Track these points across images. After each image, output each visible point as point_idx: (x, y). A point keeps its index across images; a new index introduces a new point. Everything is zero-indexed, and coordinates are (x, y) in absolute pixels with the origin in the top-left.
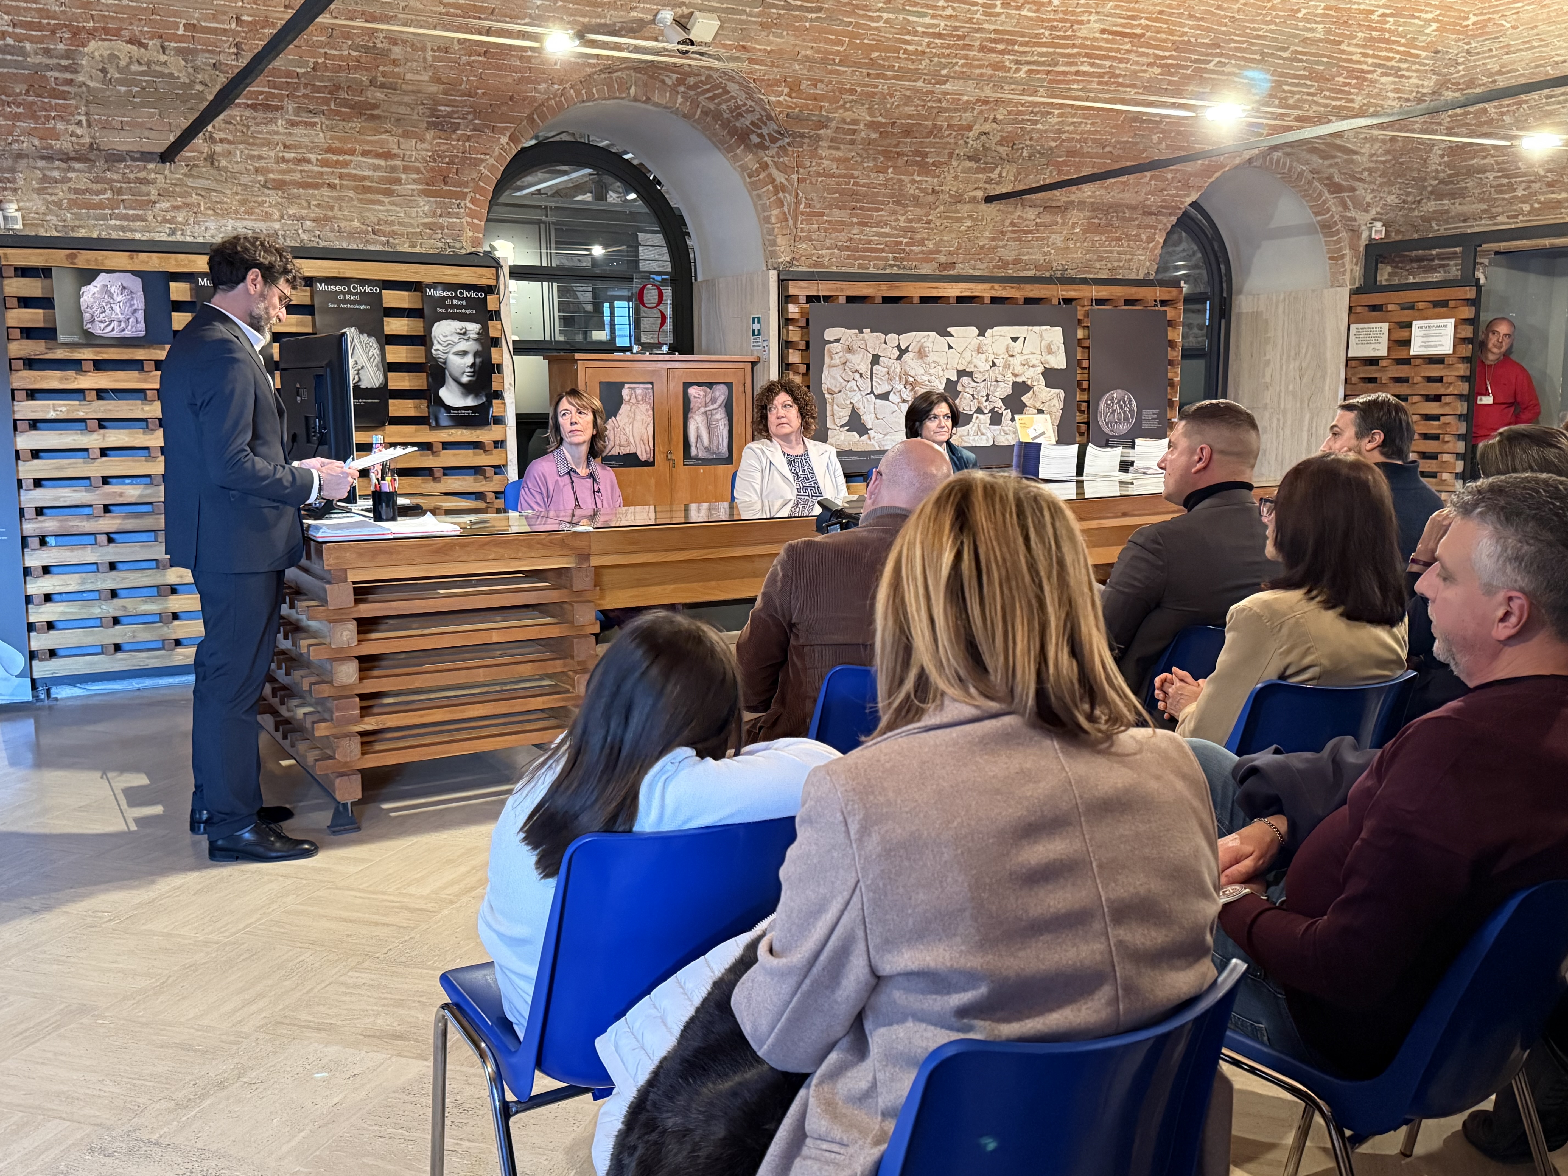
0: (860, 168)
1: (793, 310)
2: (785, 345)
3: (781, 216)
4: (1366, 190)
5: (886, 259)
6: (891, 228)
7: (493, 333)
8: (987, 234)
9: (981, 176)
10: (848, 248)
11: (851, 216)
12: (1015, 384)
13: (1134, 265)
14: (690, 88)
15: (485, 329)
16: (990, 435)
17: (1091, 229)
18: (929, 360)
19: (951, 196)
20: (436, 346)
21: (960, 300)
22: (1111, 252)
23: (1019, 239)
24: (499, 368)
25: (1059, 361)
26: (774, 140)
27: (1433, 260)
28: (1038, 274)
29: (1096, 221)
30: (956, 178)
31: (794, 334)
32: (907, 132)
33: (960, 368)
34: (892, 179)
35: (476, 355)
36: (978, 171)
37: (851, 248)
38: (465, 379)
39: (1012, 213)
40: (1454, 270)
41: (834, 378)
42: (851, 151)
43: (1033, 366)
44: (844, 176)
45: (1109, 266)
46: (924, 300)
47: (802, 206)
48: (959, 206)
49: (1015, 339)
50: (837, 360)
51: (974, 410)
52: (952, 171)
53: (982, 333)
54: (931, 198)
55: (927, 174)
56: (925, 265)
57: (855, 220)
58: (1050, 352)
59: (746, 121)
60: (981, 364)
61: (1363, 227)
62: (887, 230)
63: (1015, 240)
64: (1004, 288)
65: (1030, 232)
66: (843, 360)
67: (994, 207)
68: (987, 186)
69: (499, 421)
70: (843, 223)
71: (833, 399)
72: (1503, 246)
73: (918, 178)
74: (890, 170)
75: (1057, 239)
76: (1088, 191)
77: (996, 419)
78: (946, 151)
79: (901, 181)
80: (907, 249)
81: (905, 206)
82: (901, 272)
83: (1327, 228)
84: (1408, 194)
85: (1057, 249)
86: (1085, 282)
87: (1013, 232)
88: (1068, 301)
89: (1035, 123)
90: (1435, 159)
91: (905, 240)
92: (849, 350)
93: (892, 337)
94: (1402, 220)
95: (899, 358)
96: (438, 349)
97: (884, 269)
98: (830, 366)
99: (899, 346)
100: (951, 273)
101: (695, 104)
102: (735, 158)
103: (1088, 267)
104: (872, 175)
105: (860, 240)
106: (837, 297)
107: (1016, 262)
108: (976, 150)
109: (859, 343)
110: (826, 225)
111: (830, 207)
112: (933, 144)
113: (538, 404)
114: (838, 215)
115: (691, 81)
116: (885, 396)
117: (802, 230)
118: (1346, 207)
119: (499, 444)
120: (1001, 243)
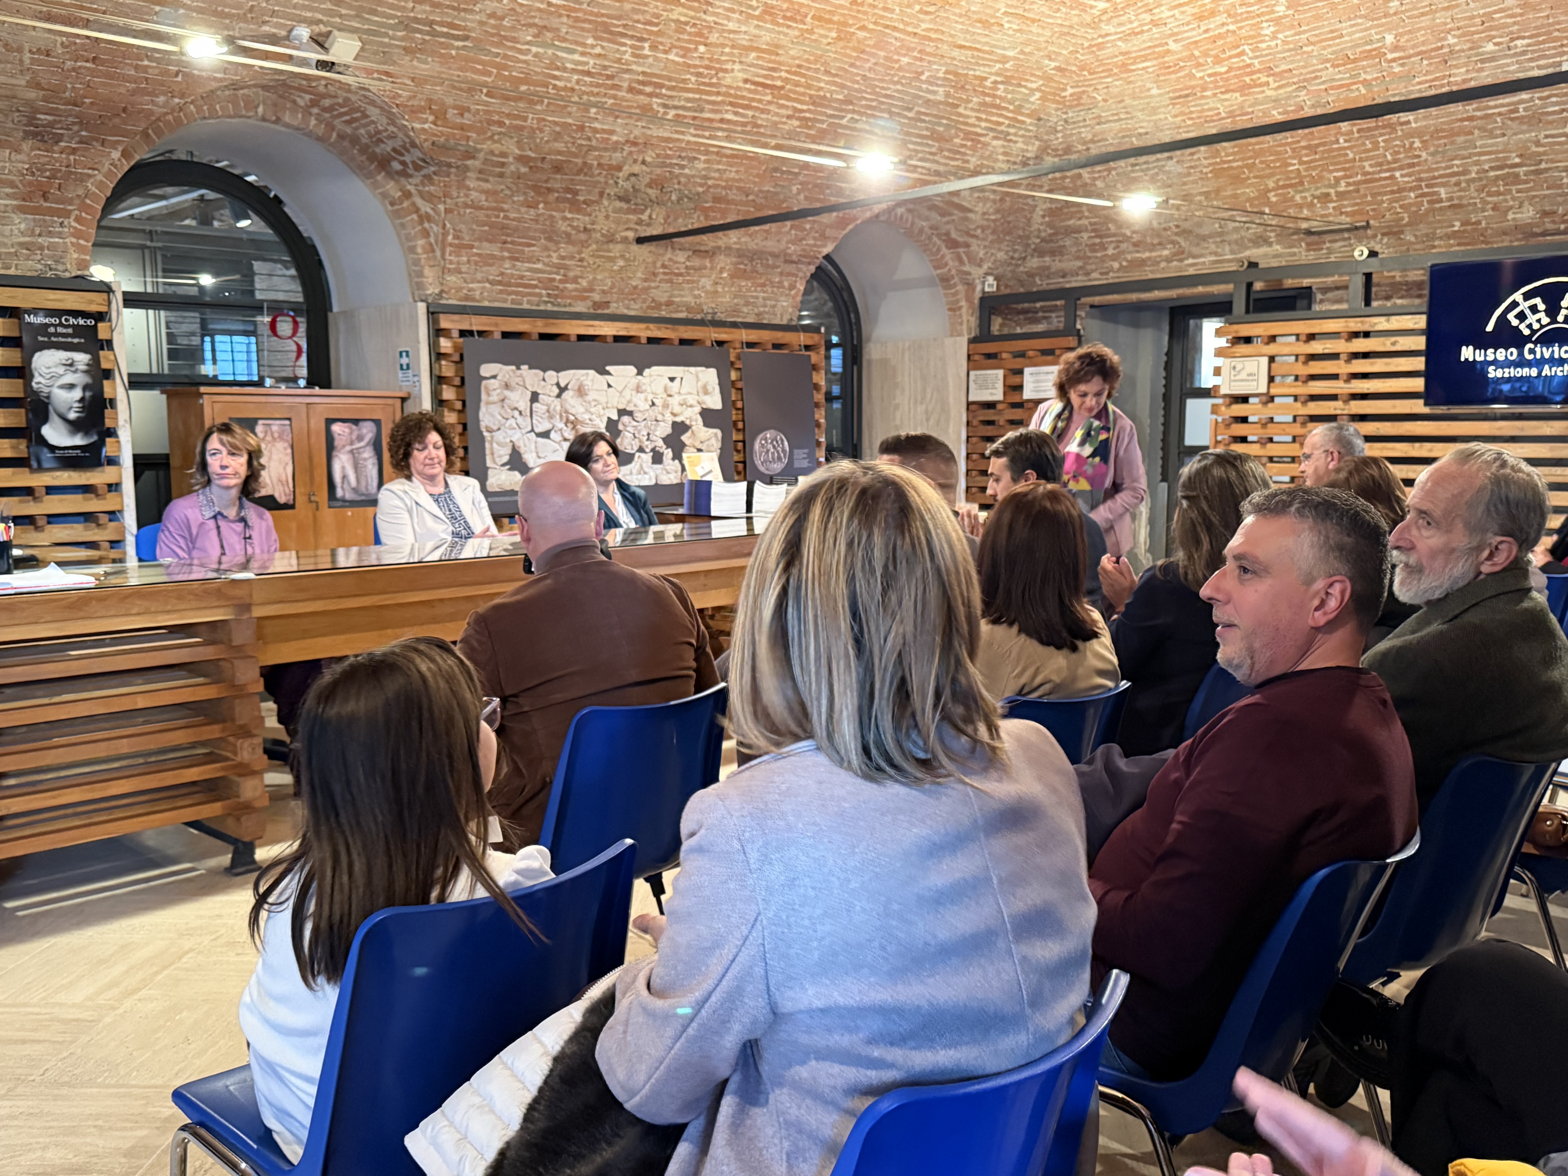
0: (510, 201)
1: (445, 344)
2: (438, 381)
3: (428, 247)
4: (979, 246)
5: (540, 295)
6: (544, 264)
7: (105, 365)
8: (639, 275)
9: (631, 217)
10: (500, 283)
11: (502, 250)
12: (674, 424)
13: (778, 311)
14: (325, 110)
15: (96, 360)
16: (652, 474)
17: (737, 274)
18: (589, 398)
19: (603, 235)
20: (37, 378)
21: (617, 339)
22: (757, 297)
23: (670, 281)
24: (112, 402)
25: (715, 402)
26: (417, 168)
27: (1037, 312)
28: (690, 316)
29: (742, 267)
30: (607, 217)
31: (447, 369)
32: (558, 168)
33: (621, 407)
34: (543, 214)
35: (85, 388)
36: (629, 211)
37: (504, 282)
38: (72, 416)
39: (663, 255)
40: (1057, 321)
41: (493, 416)
42: (500, 183)
43: (691, 406)
44: (494, 209)
45: (756, 311)
46: (581, 338)
47: (450, 238)
48: (611, 246)
49: (672, 379)
50: (494, 397)
51: (636, 448)
52: (603, 210)
53: (640, 373)
54: (583, 236)
55: (579, 211)
56: (579, 303)
57: (506, 254)
58: (706, 392)
59: (387, 147)
60: (640, 403)
61: (977, 281)
62: (539, 266)
63: (667, 281)
64: (659, 329)
65: (681, 274)
66: (501, 397)
67: (645, 248)
68: (638, 227)
69: (113, 461)
70: (493, 257)
71: (492, 437)
72: (1097, 300)
73: (569, 216)
74: (541, 206)
75: (706, 282)
76: (733, 237)
77: (657, 458)
78: (597, 190)
79: (552, 217)
80: (561, 286)
81: (557, 243)
82: (555, 309)
83: (945, 281)
84: (1015, 251)
85: (707, 292)
86: (734, 325)
87: (665, 274)
88: (720, 343)
89: (682, 167)
90: (1037, 218)
91: (558, 277)
92: (507, 386)
93: (551, 374)
94: (1010, 275)
95: (559, 396)
96: (39, 382)
97: (538, 305)
98: (488, 403)
99: (558, 384)
100: (606, 311)
101: (331, 127)
102: (376, 186)
103: (736, 311)
104: (523, 210)
105: (512, 275)
106: (492, 332)
107: (669, 303)
108: (626, 190)
109: (518, 380)
110: (476, 258)
111: (480, 239)
112: (582, 183)
113: (158, 445)
114: (489, 248)
115: (327, 102)
116: (546, 435)
117: (451, 262)
118: (961, 262)
119: (114, 487)
120: (653, 284)
